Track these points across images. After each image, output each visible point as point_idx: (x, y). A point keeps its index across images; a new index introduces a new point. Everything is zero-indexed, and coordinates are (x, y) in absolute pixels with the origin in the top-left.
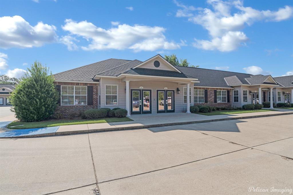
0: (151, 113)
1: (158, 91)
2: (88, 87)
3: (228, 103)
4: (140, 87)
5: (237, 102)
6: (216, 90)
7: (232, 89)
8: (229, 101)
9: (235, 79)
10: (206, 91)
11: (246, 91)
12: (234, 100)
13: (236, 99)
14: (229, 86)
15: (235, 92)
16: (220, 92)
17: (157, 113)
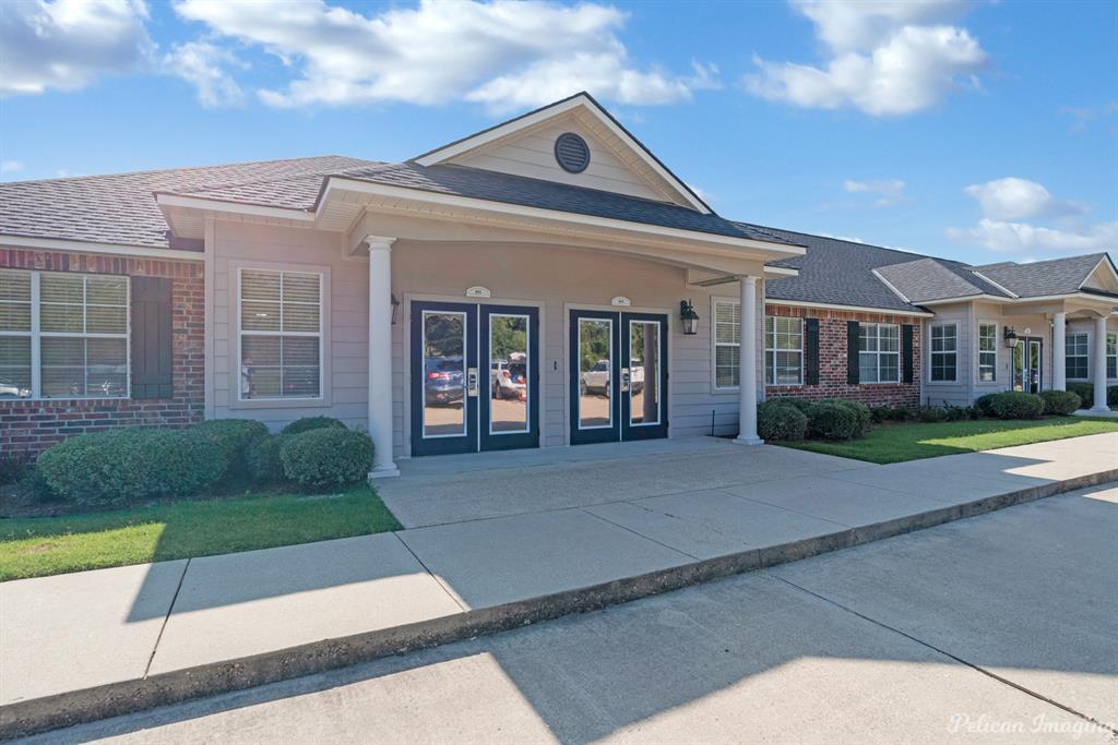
0: (536, 445)
1: (575, 315)
2: (133, 284)
3: (907, 385)
4: (471, 292)
5: (950, 382)
6: (857, 323)
7: (925, 319)
8: (908, 376)
9: (932, 274)
10: (812, 328)
11: (990, 327)
12: (933, 370)
13: (945, 368)
14: (909, 306)
15: (937, 332)
16: (873, 331)
17: (573, 443)
